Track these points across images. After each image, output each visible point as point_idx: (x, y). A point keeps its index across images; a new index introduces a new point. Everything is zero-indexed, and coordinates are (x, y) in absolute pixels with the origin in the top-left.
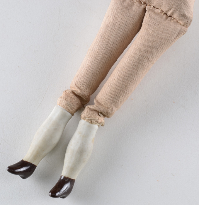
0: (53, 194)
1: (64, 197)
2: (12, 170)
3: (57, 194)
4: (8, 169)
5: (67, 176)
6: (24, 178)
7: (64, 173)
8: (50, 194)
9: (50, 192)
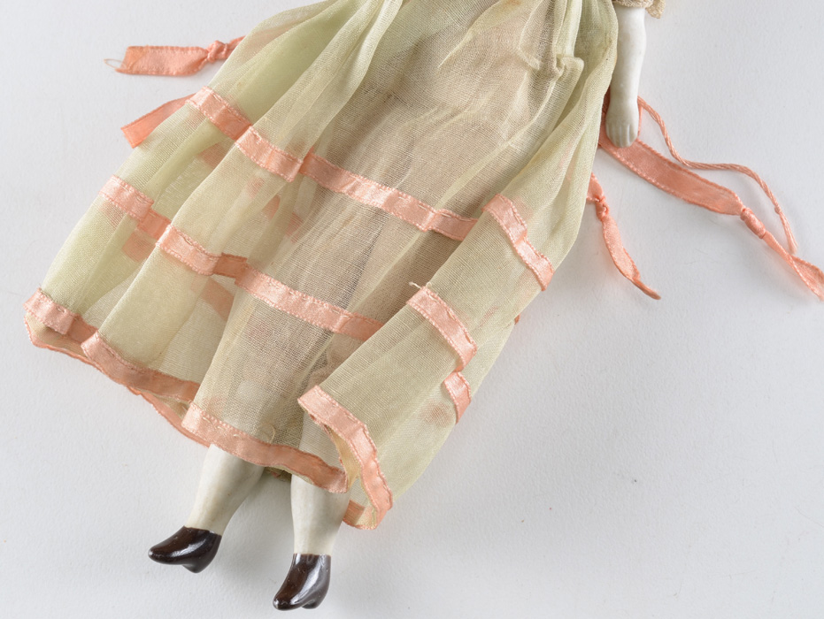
0: (284, 602)
1: (313, 606)
2: (163, 554)
3: (294, 601)
4: (151, 553)
5: (306, 551)
6: (195, 570)
7: (300, 547)
8: (277, 603)
9: (275, 600)
